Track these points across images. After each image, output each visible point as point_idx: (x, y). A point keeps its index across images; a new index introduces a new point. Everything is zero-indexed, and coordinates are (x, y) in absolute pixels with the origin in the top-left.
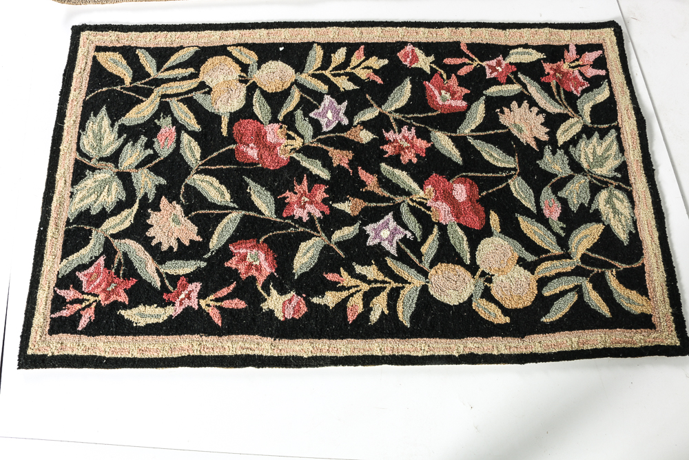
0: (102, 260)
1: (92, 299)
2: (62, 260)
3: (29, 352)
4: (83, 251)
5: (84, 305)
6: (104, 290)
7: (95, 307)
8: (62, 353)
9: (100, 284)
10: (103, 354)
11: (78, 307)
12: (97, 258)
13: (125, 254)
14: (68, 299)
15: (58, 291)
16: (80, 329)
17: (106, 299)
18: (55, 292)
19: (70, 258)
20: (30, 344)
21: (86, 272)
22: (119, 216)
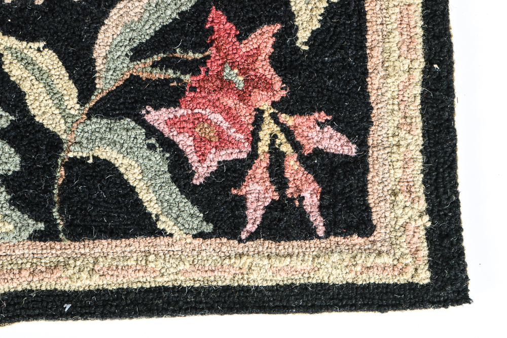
0: (157, 117)
1: (268, 128)
2: (161, 233)
3: (424, 277)
4: (133, 176)
5: (286, 148)
6: (243, 96)
7: (292, 114)
8: (419, 190)
9: (227, 112)
10: (418, 76)
11: (292, 165)
12: (151, 131)
13: (138, 53)
14: (272, 195)
15: (251, 227)
16: (351, 150)
17: (268, 86)
18: (253, 237)
19: (153, 208)
20: (402, 280)
21: (193, 158)
22: (25, 87)
